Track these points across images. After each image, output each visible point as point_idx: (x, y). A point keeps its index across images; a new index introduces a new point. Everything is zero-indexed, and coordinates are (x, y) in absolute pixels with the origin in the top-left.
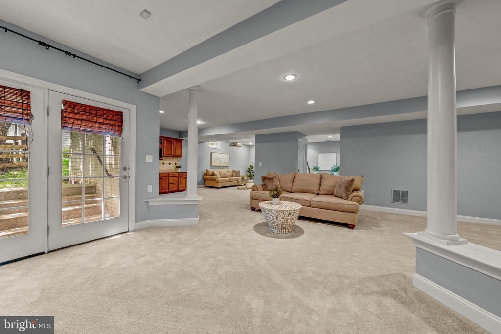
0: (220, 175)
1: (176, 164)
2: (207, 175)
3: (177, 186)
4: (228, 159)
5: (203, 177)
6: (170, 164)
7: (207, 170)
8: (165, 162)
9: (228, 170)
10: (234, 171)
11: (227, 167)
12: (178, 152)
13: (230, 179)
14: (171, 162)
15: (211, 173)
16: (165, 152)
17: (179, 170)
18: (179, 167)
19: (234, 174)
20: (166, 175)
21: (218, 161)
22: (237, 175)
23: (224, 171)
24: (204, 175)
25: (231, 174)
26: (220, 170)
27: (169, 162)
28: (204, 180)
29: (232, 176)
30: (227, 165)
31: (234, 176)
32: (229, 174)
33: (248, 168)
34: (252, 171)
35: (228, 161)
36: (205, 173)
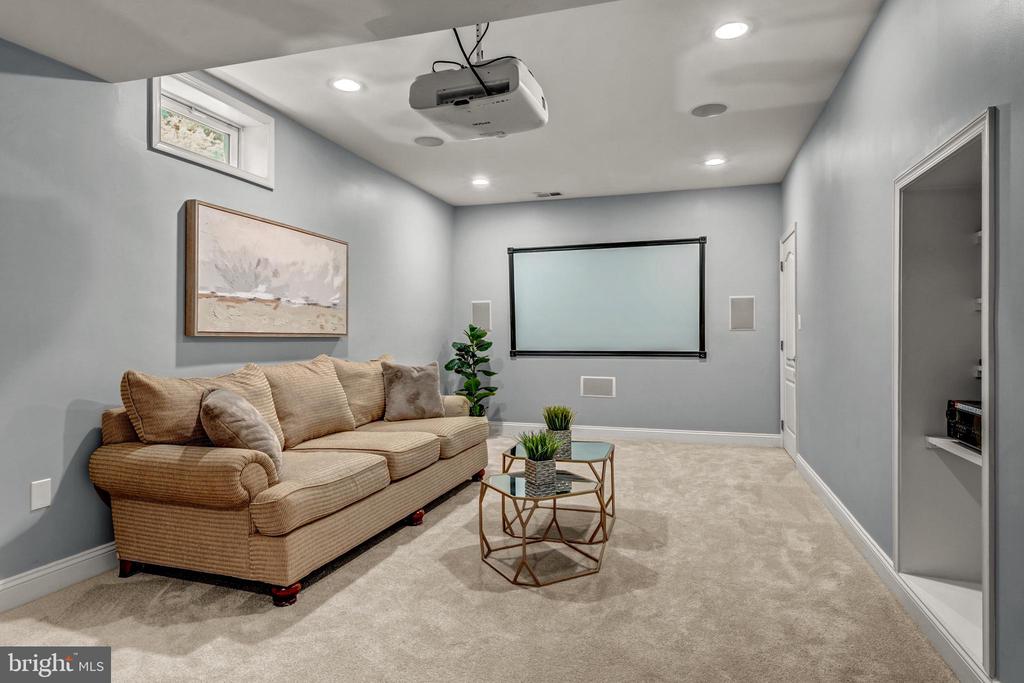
0: (282, 416)
2: (133, 438)
4: (339, 280)
5: (85, 467)
7: (131, 386)
9: (349, 366)
10: (392, 376)
11: (328, 341)
13: (390, 460)
15: (183, 413)
19: (399, 400)
21: (261, 293)
22: (422, 402)
23: (314, 377)
24: (100, 439)
25: (370, 397)
26: (281, 370)
28: (105, 496)
29: (377, 412)
30: (329, 329)
31: (391, 412)
32: (360, 402)
33: (454, 345)
34: (481, 366)
35: (336, 298)
36: (107, 416)
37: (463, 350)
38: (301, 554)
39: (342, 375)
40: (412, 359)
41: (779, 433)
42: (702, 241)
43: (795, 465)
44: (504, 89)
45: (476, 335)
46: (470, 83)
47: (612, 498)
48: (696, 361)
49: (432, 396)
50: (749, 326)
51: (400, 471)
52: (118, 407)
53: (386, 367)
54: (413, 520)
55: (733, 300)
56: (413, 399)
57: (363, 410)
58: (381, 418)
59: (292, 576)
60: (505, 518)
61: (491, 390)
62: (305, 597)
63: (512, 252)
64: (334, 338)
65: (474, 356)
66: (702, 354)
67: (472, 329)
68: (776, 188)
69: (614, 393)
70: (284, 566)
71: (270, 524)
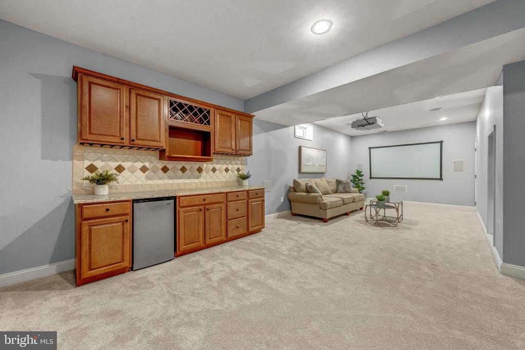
1: (238, 170)
2: (296, 191)
3: (245, 224)
4: (325, 159)
5: (287, 195)
6: (227, 170)
7: (295, 182)
8: (217, 167)
9: (328, 180)
10: (339, 182)
12: (243, 143)
13: (343, 199)
14: (230, 167)
15: (304, 187)
16: (217, 142)
17: (247, 185)
18: (244, 177)
19: (341, 188)
20: (221, 198)
21: (311, 163)
22: (347, 189)
23: (322, 182)
24: (289, 191)
25: (334, 187)
26: (316, 180)
27: (225, 166)
28: (290, 201)
29: (335, 191)
30: (323, 171)
31: (339, 191)
32: (331, 188)
33: (352, 175)
34: (360, 181)
35: (324, 164)
36: (290, 187)
37: (355, 177)
38: (329, 214)
39: (328, 182)
40: (343, 178)
41: (474, 206)
42: (441, 142)
43: (477, 216)
44: (373, 123)
45: (359, 172)
46: (365, 122)
47: (402, 215)
48: (439, 181)
49: (349, 188)
50: (461, 170)
51: (346, 203)
52: (292, 185)
53: (337, 180)
54: (346, 214)
55: (454, 162)
56: (344, 188)
57: (332, 190)
58: (336, 192)
59: (328, 217)
60: (371, 215)
61: (364, 188)
62: (329, 222)
63: (370, 148)
64: (323, 173)
65: (358, 178)
66: (441, 179)
67: (357, 171)
68: (474, 122)
69: (406, 190)
70: (326, 215)
71: (323, 207)
